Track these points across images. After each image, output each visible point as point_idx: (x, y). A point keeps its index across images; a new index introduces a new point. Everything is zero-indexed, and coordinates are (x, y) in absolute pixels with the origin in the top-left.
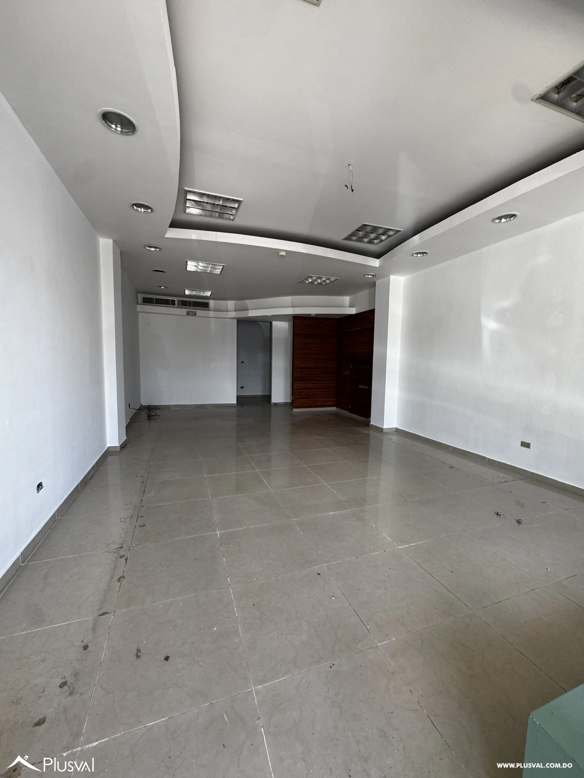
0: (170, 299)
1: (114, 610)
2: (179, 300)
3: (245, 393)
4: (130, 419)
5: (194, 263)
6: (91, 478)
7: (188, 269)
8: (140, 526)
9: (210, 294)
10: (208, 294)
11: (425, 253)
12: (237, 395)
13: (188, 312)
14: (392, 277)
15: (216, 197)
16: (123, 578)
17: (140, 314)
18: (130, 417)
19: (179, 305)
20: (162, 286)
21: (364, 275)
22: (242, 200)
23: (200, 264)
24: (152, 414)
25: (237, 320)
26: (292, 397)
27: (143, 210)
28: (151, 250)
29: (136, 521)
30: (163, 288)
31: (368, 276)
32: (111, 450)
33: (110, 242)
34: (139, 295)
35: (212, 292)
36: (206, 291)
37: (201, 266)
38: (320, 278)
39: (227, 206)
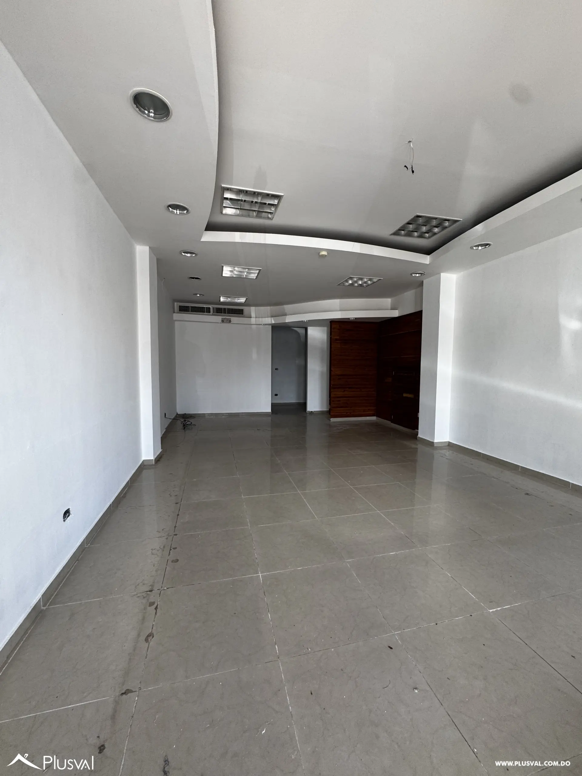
0: (205, 306)
1: (140, 688)
2: (214, 308)
3: (279, 400)
4: (166, 429)
5: (229, 269)
6: (124, 497)
7: (224, 275)
8: (172, 562)
9: (244, 301)
10: (242, 300)
11: (487, 244)
12: (272, 404)
13: (223, 320)
14: (442, 274)
15: (254, 193)
16: (151, 637)
17: (176, 322)
18: (166, 427)
19: (214, 313)
20: (198, 294)
21: (411, 274)
22: (282, 194)
23: (236, 268)
24: (187, 423)
25: (272, 326)
26: (329, 406)
27: (178, 212)
28: (186, 256)
29: (168, 555)
30: (198, 295)
31: (415, 275)
32: (145, 464)
33: (147, 248)
34: (176, 303)
35: (247, 298)
36: (240, 298)
37: (237, 271)
38: (361, 279)
39: (265, 204)
